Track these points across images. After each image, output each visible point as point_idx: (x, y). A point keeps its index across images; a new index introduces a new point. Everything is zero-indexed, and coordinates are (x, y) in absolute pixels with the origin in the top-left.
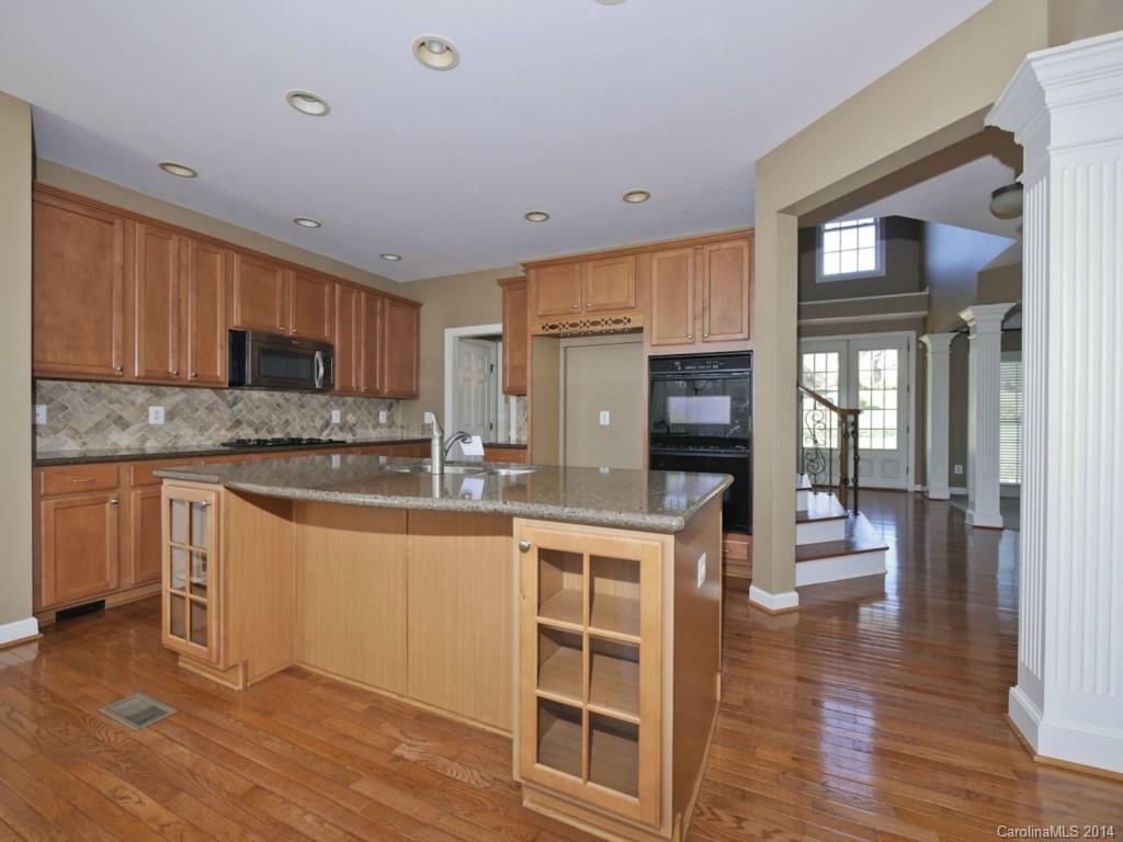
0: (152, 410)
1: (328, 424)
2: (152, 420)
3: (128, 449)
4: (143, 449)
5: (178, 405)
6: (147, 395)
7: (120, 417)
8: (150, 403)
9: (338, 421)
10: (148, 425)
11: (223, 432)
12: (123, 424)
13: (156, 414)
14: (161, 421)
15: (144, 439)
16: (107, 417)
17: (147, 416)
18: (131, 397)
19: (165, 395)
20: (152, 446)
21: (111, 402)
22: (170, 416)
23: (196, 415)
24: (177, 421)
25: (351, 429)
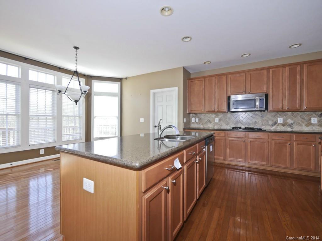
0: (216, 119)
1: (275, 123)
2: (216, 121)
3: (211, 128)
4: (214, 128)
5: (221, 118)
6: (215, 115)
7: (210, 121)
8: (215, 117)
9: (282, 122)
10: (215, 123)
11: (233, 125)
12: (210, 122)
13: (217, 120)
14: (218, 122)
15: (214, 126)
16: (208, 121)
17: (215, 120)
18: (212, 116)
19: (219, 115)
20: (216, 127)
21: (208, 117)
22: (220, 120)
23: (226, 120)
24: (221, 122)
25: (290, 126)
